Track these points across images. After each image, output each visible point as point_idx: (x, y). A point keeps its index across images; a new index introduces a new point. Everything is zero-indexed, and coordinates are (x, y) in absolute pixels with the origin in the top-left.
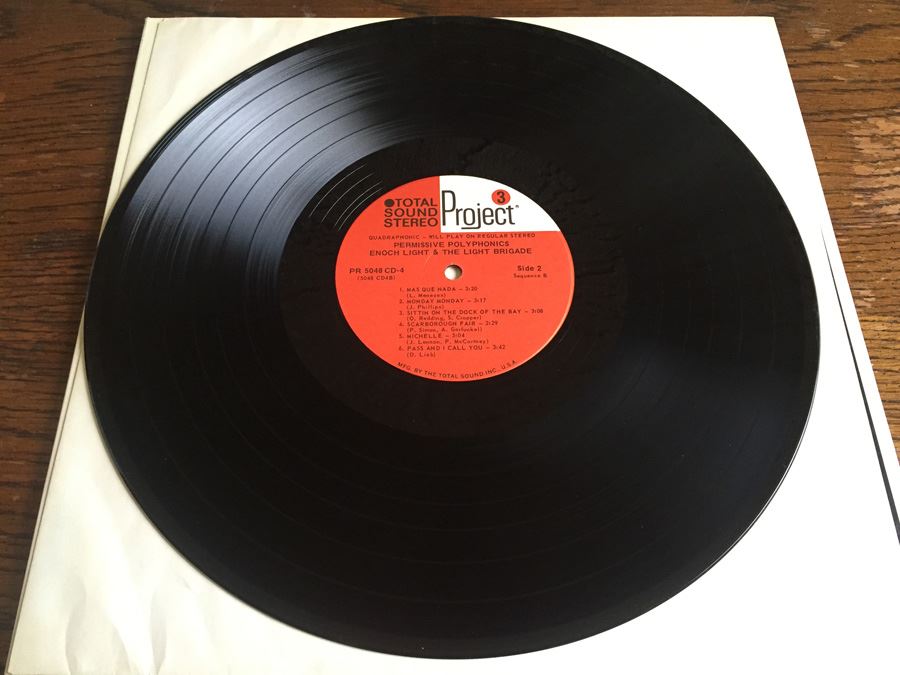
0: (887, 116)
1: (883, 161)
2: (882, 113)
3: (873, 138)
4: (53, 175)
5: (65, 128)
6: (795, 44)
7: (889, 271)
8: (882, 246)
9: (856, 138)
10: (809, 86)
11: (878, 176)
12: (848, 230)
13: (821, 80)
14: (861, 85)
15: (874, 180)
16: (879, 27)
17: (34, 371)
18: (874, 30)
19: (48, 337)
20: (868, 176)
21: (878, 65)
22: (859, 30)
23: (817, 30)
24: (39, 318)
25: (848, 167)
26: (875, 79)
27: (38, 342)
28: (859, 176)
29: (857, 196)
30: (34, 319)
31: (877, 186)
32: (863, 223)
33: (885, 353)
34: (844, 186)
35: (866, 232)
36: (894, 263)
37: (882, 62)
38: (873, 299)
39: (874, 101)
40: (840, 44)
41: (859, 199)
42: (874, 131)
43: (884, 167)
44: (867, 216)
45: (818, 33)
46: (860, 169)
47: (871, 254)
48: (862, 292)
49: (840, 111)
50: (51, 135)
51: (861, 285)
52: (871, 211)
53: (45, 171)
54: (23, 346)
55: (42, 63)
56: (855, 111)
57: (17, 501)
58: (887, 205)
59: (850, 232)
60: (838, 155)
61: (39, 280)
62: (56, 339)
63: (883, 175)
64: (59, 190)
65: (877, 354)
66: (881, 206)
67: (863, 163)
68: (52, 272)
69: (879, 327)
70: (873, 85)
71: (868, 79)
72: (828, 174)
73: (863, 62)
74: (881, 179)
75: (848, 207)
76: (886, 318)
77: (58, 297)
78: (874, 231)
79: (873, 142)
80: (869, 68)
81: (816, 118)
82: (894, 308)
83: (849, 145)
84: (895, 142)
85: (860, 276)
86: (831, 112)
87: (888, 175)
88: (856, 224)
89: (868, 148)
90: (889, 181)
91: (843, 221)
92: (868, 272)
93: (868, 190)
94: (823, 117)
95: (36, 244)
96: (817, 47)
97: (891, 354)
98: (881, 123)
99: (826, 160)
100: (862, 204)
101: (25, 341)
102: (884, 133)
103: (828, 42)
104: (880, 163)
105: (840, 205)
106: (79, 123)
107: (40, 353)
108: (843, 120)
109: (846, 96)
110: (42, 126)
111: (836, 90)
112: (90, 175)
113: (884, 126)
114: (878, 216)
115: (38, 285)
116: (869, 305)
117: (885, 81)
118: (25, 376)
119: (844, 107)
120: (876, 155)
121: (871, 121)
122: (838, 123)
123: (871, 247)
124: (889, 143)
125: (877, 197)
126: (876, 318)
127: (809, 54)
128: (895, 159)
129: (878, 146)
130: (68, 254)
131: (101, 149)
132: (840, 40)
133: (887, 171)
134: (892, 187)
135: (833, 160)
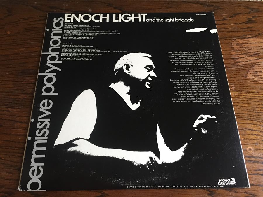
0: (241, 39)
1: (239, 51)
2: (240, 38)
3: (237, 44)
4: (24, 54)
5: (27, 41)
6: (218, 19)
7: (239, 80)
8: (238, 73)
9: (233, 45)
10: (221, 30)
11: (238, 55)
12: (229, 69)
13: (224, 29)
14: (235, 30)
15: (237, 56)
16: (240, 14)
17: (23, 106)
18: (239, 15)
19: (26, 97)
20: (235, 55)
21: (240, 24)
22: (235, 15)
23: (224, 15)
24: (23, 93)
25: (230, 52)
26: (239, 28)
27: (23, 99)
28: (233, 55)
29: (232, 60)
30: (21, 93)
31: (237, 58)
32: (233, 67)
33: (237, 101)
34: (229, 58)
35: (234, 70)
36: (240, 78)
37: (241, 23)
38: (235, 87)
39: (238, 34)
40: (230, 18)
41: (233, 61)
42: (238, 42)
43: (239, 52)
44: (234, 66)
45: (224, 16)
46: (233, 53)
47: (235, 76)
48: (232, 86)
49: (229, 37)
50: (23, 43)
51: (232, 84)
52: (235, 64)
53: (22, 53)
54: (19, 100)
55: (20, 23)
56: (233, 37)
57: (20, 139)
58: (240, 63)
59: (230, 70)
60: (228, 49)
61: (22, 83)
62: (28, 98)
63: (239, 55)
64: (26, 58)
65: (235, 101)
66: (238, 63)
67: (234, 51)
68: (26, 80)
69: (236, 94)
70: (238, 30)
71: (237, 28)
72: (225, 54)
73: (236, 23)
74: (239, 56)
75: (229, 63)
76: (237, 92)
77: (28, 87)
78: (236, 69)
79: (237, 46)
80: (237, 25)
81: (222, 39)
82: (240, 90)
83: (231, 46)
84: (242, 46)
85: (231, 81)
86: (227, 38)
87: (240, 55)
88: (232, 68)
89: (235, 47)
90: (240, 56)
91: (228, 67)
92: (234, 80)
93: (235, 58)
94: (224, 39)
95: (21, 73)
96: (224, 19)
97: (239, 101)
98: (239, 40)
99: (225, 50)
100: (233, 62)
101: (20, 98)
102: (240, 43)
103: (227, 18)
104: (238, 51)
105: (227, 63)
106: (30, 40)
107: (23, 102)
108: (230, 40)
109: (231, 33)
110: (20, 41)
111: (228, 31)
112: (34, 54)
113: (240, 41)
114: (237, 66)
115: (22, 84)
116: (233, 89)
117: (241, 29)
118: (20, 108)
119: (230, 36)
120: (237, 49)
121: (237, 40)
122: (228, 40)
123: (235, 74)
124: (241, 46)
125: (237, 61)
126: (235, 92)
127: (222, 21)
128: (242, 50)
129: (238, 47)
130: (30, 76)
131: (36, 47)
132: (230, 17)
133: (240, 53)
134: (241, 58)
135: (226, 51)
